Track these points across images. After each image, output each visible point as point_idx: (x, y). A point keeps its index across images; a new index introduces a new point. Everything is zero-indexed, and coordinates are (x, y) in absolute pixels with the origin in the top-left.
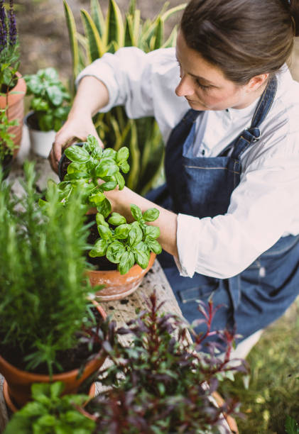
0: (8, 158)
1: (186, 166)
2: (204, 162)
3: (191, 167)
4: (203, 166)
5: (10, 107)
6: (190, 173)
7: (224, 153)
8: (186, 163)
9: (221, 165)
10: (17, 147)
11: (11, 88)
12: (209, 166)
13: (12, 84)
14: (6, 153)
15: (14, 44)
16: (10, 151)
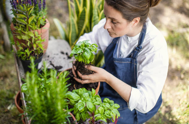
0: (41, 54)
1: (115, 62)
2: (122, 60)
3: (116, 62)
4: (121, 61)
5: (43, 33)
6: (116, 64)
7: (129, 56)
8: (115, 60)
9: (129, 61)
10: (45, 49)
11: (43, 26)
12: (124, 61)
13: (44, 25)
14: (41, 52)
15: (45, 8)
16: (42, 51)
